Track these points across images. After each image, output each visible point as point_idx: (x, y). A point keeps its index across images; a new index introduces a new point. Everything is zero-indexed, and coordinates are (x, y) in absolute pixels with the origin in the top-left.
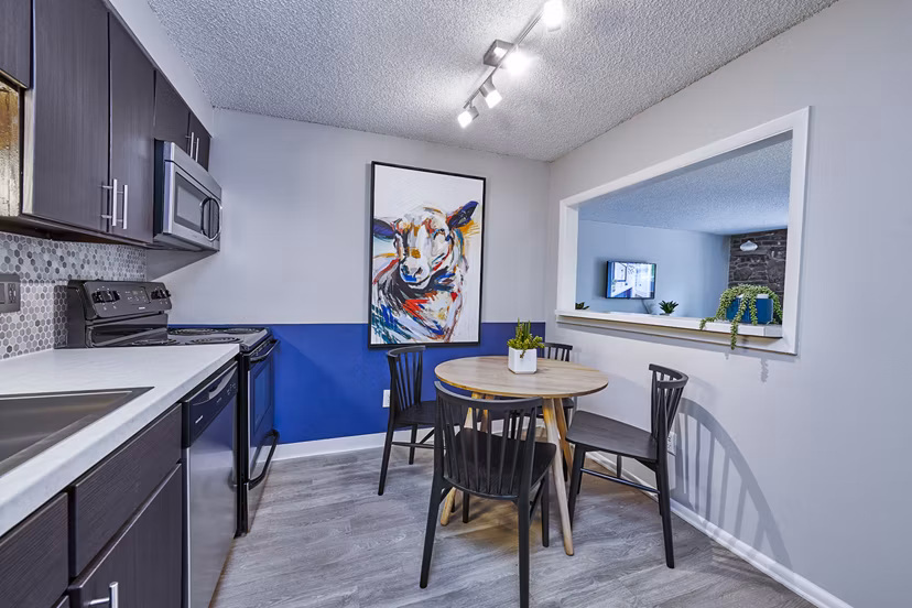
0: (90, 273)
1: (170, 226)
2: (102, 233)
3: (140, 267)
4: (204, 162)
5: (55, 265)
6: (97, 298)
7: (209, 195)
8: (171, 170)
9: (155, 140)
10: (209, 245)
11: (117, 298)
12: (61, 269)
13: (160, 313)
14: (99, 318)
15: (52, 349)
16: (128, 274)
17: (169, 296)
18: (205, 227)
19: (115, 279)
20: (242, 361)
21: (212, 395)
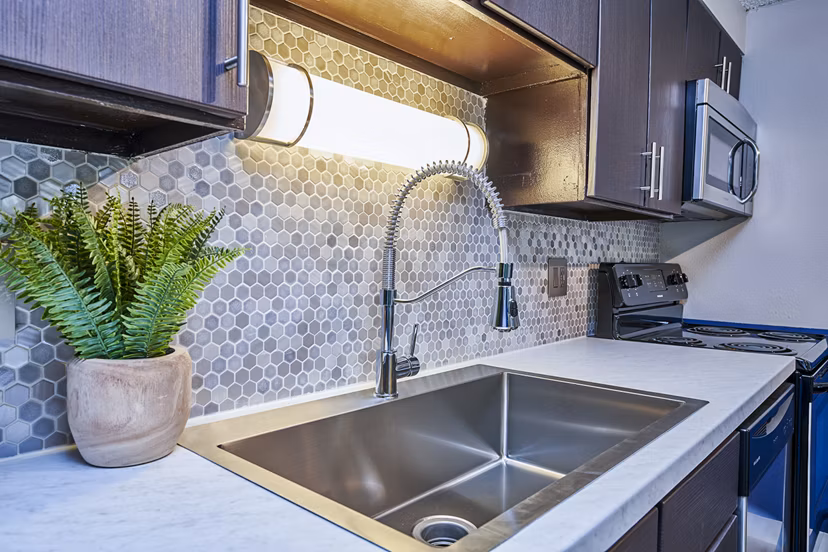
0: (614, 254)
1: (702, 190)
2: (639, 208)
3: (655, 246)
4: (735, 92)
5: (589, 247)
6: (625, 283)
7: (742, 137)
8: (703, 115)
9: (686, 82)
10: (740, 209)
11: (640, 283)
12: (594, 251)
13: (675, 303)
14: (624, 306)
15: (585, 336)
16: (644, 254)
17: (686, 280)
18: (736, 184)
19: (633, 261)
20: (801, 384)
21: (771, 428)
